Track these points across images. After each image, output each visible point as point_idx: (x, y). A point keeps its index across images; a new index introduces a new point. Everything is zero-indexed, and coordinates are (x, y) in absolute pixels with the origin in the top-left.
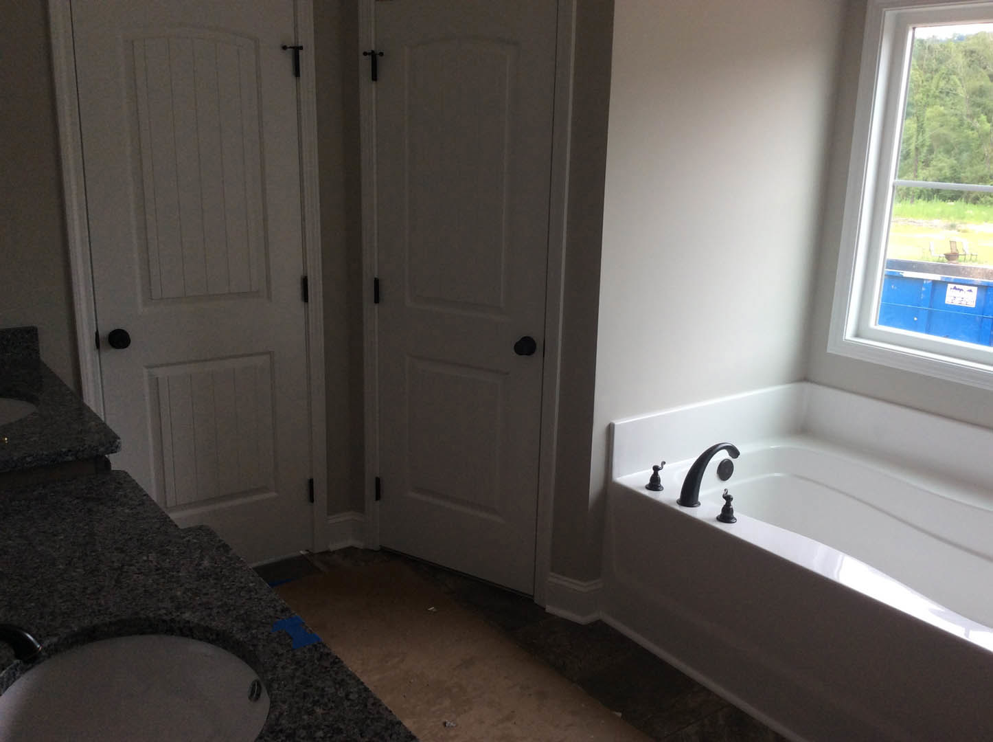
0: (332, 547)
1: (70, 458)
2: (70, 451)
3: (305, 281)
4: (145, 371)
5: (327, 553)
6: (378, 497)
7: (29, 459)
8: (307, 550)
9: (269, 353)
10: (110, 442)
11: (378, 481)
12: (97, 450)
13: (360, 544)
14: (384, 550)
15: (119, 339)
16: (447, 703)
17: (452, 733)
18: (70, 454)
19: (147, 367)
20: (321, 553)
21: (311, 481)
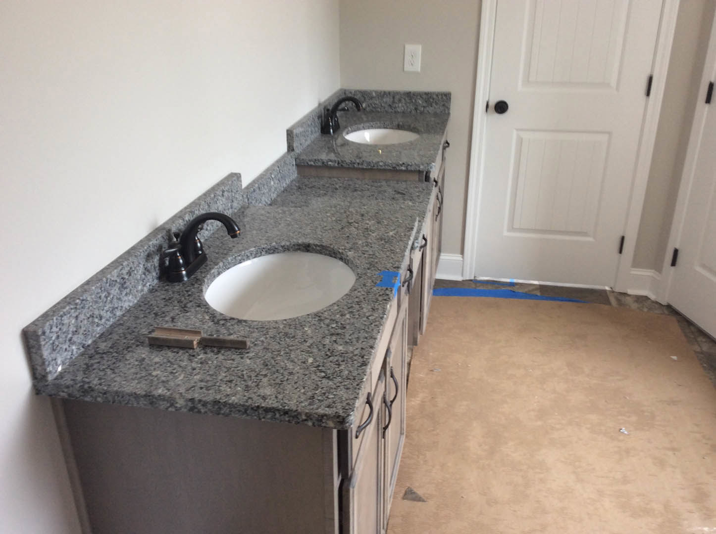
0: (630, 292)
1: (403, 168)
2: (404, 164)
3: (650, 80)
4: (515, 132)
5: (625, 294)
6: (674, 263)
7: (381, 164)
8: (611, 288)
9: (610, 133)
10: (427, 163)
11: (676, 252)
12: (419, 167)
13: (653, 297)
14: (669, 307)
15: (501, 107)
16: (634, 418)
17: (621, 438)
18: (403, 165)
19: (517, 130)
20: (621, 294)
21: (623, 239)
